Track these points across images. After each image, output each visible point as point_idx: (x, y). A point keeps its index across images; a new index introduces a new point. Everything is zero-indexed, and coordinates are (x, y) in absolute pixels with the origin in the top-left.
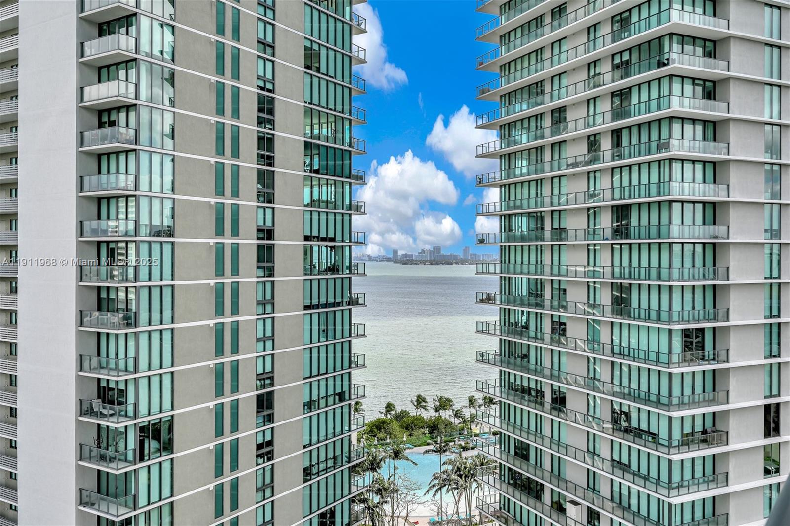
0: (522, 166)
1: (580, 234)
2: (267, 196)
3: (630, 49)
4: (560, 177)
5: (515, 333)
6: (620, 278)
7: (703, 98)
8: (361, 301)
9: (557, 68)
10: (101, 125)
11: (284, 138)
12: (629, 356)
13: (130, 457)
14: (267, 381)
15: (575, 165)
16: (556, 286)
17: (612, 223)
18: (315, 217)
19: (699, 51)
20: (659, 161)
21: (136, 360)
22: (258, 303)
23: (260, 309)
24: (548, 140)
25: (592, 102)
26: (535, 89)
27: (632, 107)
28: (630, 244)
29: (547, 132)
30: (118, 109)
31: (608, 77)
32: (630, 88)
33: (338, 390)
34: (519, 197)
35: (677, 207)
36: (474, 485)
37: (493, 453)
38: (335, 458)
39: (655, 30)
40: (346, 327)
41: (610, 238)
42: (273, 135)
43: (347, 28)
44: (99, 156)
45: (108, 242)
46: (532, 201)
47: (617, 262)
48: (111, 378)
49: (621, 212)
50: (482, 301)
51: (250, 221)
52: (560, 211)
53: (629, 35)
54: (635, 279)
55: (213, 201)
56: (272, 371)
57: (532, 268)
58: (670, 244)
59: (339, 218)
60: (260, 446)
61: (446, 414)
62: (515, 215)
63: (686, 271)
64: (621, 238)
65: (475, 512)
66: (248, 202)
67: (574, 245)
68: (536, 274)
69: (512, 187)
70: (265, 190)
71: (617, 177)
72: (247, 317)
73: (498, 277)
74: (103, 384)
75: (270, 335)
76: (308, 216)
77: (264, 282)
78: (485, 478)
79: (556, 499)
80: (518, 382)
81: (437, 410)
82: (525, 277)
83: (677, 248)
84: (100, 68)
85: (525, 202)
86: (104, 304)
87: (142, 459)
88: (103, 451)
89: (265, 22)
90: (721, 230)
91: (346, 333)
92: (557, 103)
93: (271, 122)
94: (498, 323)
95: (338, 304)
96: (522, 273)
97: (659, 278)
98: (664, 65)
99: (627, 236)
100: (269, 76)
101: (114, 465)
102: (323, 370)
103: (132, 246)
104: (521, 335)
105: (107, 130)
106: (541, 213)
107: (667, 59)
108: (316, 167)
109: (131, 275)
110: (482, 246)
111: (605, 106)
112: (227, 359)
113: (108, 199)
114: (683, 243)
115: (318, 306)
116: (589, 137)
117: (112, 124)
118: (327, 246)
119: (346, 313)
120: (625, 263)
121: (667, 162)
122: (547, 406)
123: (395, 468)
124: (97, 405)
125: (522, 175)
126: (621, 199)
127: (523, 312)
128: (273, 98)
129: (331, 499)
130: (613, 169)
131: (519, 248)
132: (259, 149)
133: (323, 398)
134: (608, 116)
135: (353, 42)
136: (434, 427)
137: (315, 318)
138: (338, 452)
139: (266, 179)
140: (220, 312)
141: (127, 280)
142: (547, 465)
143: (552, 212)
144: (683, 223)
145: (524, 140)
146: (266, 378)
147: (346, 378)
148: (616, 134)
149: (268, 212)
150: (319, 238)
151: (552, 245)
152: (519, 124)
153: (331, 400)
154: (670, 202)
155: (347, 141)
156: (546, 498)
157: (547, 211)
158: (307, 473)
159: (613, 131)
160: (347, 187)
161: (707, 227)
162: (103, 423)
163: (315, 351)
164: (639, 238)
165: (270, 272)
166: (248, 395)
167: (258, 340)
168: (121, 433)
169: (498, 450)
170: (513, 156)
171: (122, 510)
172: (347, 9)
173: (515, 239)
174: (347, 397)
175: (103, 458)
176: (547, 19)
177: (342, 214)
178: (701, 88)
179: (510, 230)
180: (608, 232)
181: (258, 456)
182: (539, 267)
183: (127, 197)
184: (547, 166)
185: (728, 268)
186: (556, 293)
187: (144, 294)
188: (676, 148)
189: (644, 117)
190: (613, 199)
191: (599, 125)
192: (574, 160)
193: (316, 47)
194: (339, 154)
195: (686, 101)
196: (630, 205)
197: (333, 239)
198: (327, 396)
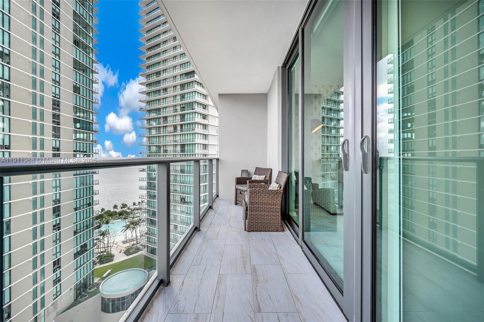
0: (154, 132)
2: (56, 136)
3: (185, 104)
4: (166, 136)
5: (152, 180)
7: (203, 119)
8: (97, 173)
9: (165, 105)
11: (64, 116)
12: (185, 183)
15: (170, 133)
17: (180, 148)
18: (78, 144)
19: (202, 107)
23: (54, 177)
24: (162, 125)
25: (175, 116)
26: (158, 110)
27: (186, 119)
28: (185, 154)
29: (162, 123)
31: (179, 110)
32: (185, 114)
33: (88, 203)
34: (153, 141)
35: (197, 145)
36: (138, 226)
37: (145, 216)
38: (87, 226)
39: (191, 100)
40: (91, 181)
42: (59, 114)
43: (91, 81)
46: (157, 142)
49: (183, 146)
50: (141, 171)
51: (49, 145)
52: (166, 145)
53: (185, 100)
54: (186, 163)
55: (31, 136)
56: (60, 199)
58: (195, 154)
59: (88, 145)
60: (54, 226)
61: (125, 209)
62: (152, 146)
64: (183, 153)
66: (48, 138)
67: (170, 154)
69: (151, 138)
70: (56, 134)
71: (182, 136)
72: (48, 179)
75: (59, 185)
76: (75, 144)
78: (142, 224)
80: (153, 194)
81: (122, 208)
85: (155, 142)
89: (56, 73)
90: (207, 151)
91: (91, 184)
92: (165, 115)
93: (59, 110)
94: (146, 178)
95: (88, 174)
99: (184, 152)
100: (57, 92)
104: (154, 180)
106: (160, 145)
107: (194, 108)
108: (78, 127)
111: (178, 118)
112: (38, 196)
114: (198, 154)
115: (79, 175)
116: (174, 125)
118: (83, 154)
119: (91, 177)
121: (194, 134)
123: (108, 227)
125: (154, 134)
127: (154, 173)
128: (60, 101)
129: (85, 240)
130: (180, 134)
131: (153, 155)
132: (53, 118)
133: (81, 206)
134: (179, 120)
135: (93, 86)
136: (121, 214)
137: (78, 179)
138: (88, 223)
139: (56, 130)
140: (35, 178)
143: (163, 145)
144: (198, 149)
145: (154, 124)
146: (57, 201)
147: (91, 199)
148: (181, 126)
149: (58, 141)
150: (80, 151)
151: (163, 155)
152: (153, 120)
153: (85, 206)
154: (195, 144)
155: (91, 119)
157: (162, 145)
158: (75, 233)
159: (180, 125)
160: (91, 135)
161: (204, 150)
163: (78, 190)
164: (187, 153)
166: (49, 208)
167: (53, 187)
169: (146, 215)
170: (151, 129)
172: (91, 74)
173: (152, 153)
174: (92, 204)
176: (162, 91)
177: (89, 144)
178: (202, 116)
179: (150, 150)
180: (179, 151)
181: (53, 230)
184: (162, 132)
188: (196, 130)
189: (188, 122)
190: (181, 142)
191: (177, 122)
192: (170, 131)
193: (78, 86)
194: (88, 123)
195: (199, 119)
196: (185, 144)
197: (86, 152)
198: (83, 205)
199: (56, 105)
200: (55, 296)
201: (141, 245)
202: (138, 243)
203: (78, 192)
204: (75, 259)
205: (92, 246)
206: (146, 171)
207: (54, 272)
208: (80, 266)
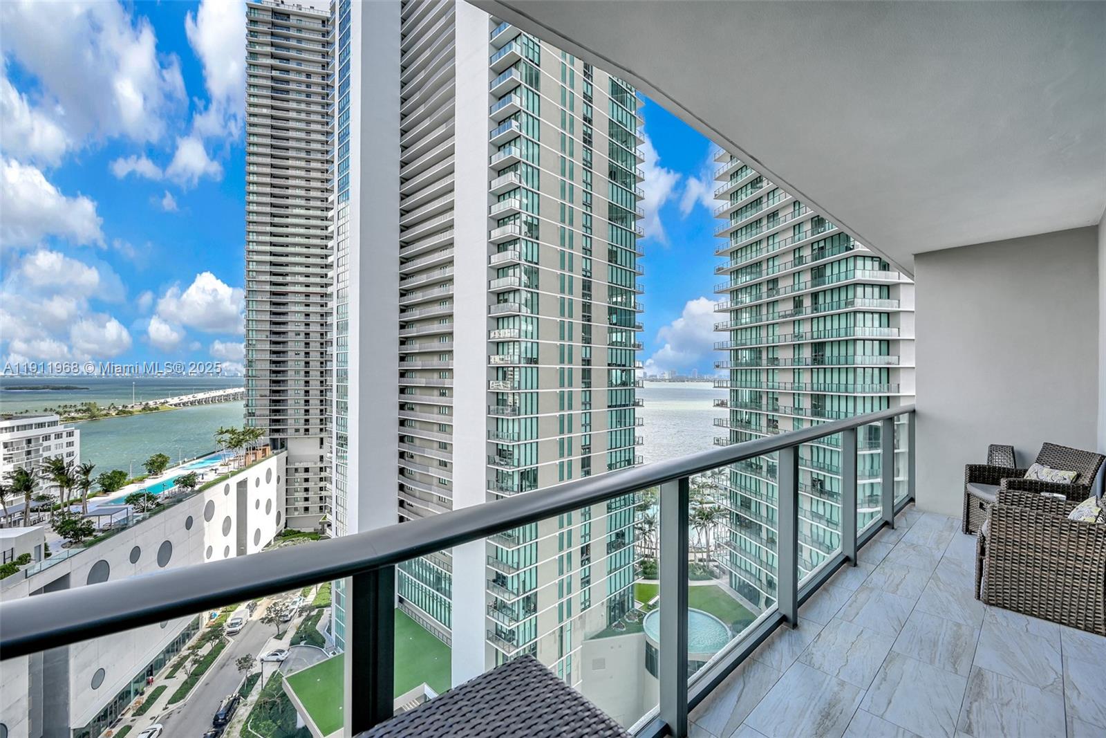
0: (745, 318)
1: (789, 362)
2: (587, 340)
3: (825, 239)
4: (773, 324)
5: (741, 427)
6: (818, 391)
7: (880, 270)
8: (641, 403)
9: (771, 253)
10: (499, 302)
11: (597, 304)
13: (516, 489)
14: (587, 450)
15: (785, 316)
16: (771, 396)
17: (812, 354)
18: (614, 351)
20: (847, 313)
21: (519, 434)
22: (583, 403)
23: (583, 407)
24: (765, 300)
25: (797, 275)
26: (756, 267)
27: (827, 278)
28: (825, 369)
29: (765, 295)
30: (509, 292)
31: (809, 259)
32: (825, 265)
33: (627, 458)
34: (744, 338)
35: (860, 344)
36: (711, 525)
37: (726, 503)
40: (632, 421)
41: (810, 364)
42: (591, 303)
43: (633, 235)
44: (498, 319)
45: (503, 368)
46: (754, 341)
47: (815, 381)
48: (504, 443)
49: (818, 347)
50: (718, 405)
51: (579, 355)
52: (773, 347)
53: (825, 230)
54: (828, 391)
55: (558, 343)
56: (590, 445)
57: (754, 384)
58: (855, 368)
59: (628, 352)
62: (741, 349)
63: (867, 387)
64: (818, 364)
65: (712, 541)
66: (578, 344)
67: (784, 369)
68: (756, 388)
69: (739, 332)
70: (587, 336)
71: (815, 321)
72: (577, 412)
73: (729, 390)
74: (500, 447)
75: (589, 423)
76: (610, 351)
77: (585, 391)
78: (720, 520)
79: (770, 536)
82: (747, 390)
83: (860, 371)
84: (498, 269)
85: (748, 342)
86: (501, 402)
87: (521, 490)
88: (499, 485)
89: (586, 237)
90: (893, 359)
91: (632, 423)
92: (771, 276)
93: (590, 296)
94: (729, 420)
95: (627, 405)
96: (746, 387)
97: (846, 391)
98: (851, 249)
99: (823, 363)
100: (588, 268)
101: (508, 493)
102: (618, 446)
103: (516, 369)
104: (746, 428)
105: (501, 305)
106: (759, 347)
107: (853, 246)
108: (614, 321)
109: (516, 385)
110: (717, 370)
111: (807, 278)
112: (566, 436)
113: (503, 343)
114: (864, 368)
115: (616, 406)
116: (794, 298)
117: (506, 301)
118: (620, 370)
119: (632, 411)
120: (821, 381)
121: (852, 313)
122: (764, 473)
124: (497, 459)
125: (746, 323)
126: (818, 338)
127: (746, 412)
128: (591, 281)
129: (622, 525)
130: (812, 319)
131: (744, 371)
132: (583, 312)
133: (618, 462)
134: (809, 284)
135: (637, 244)
137: (614, 413)
139: (587, 330)
140: (562, 408)
141: (514, 389)
142: (764, 513)
143: (768, 347)
144: (864, 354)
145: (746, 299)
146: (587, 448)
147: (632, 451)
148: (815, 296)
149: (588, 349)
150: (616, 365)
151: (768, 369)
152: (744, 290)
153: (623, 464)
154: (855, 340)
155: (633, 305)
156: (764, 535)
157: (764, 347)
158: (609, 506)
159: (812, 294)
160: (632, 333)
161: (882, 357)
162: (500, 468)
163: (614, 434)
164: (832, 364)
165: (588, 385)
166: (577, 458)
167: (582, 425)
168: (511, 475)
169: (729, 502)
170: (739, 311)
172: (633, 223)
173: (741, 365)
174: (632, 463)
175: (500, 488)
176: (764, 221)
177: (630, 350)
178: (877, 263)
179: (737, 359)
180: (809, 361)
182: (758, 383)
183: (514, 342)
184: (764, 318)
185: (899, 385)
186: (770, 401)
187: (523, 396)
188: (859, 304)
189: (835, 284)
190: (812, 338)
191: (802, 290)
192: (783, 313)
193: (615, 249)
194: (628, 313)
195: (867, 273)
196: (825, 342)
197: (624, 366)
198: (621, 461)
199: (587, 286)
200: (583, 606)
201: (717, 567)
202: (710, 561)
203: (614, 437)
204: (608, 553)
205: (631, 539)
206: (729, 406)
207: (582, 566)
208: (616, 569)
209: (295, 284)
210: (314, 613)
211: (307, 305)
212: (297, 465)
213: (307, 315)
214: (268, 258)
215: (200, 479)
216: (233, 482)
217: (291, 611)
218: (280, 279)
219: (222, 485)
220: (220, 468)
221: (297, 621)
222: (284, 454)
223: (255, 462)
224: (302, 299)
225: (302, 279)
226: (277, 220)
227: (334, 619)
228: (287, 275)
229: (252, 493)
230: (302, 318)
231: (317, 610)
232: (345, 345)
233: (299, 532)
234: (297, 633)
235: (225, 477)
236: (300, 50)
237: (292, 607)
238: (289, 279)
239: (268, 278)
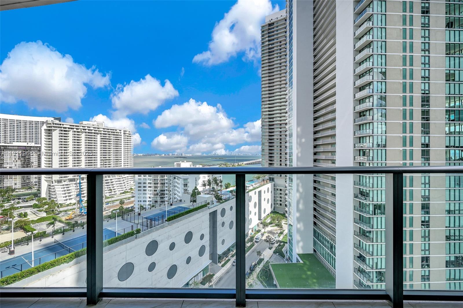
2: (426, 132)
10: (360, 116)
11: (435, 110)
13: (371, 213)
18: (452, 138)
21: (373, 184)
30: (366, 111)
42: (429, 109)
44: (360, 125)
45: (363, 150)
48: (364, 189)
51: (418, 141)
55: (401, 135)
56: (429, 196)
60: (423, 222)
66: (417, 135)
70: (425, 130)
72: (417, 175)
74: (361, 190)
75: (428, 182)
76: (448, 138)
77: (425, 163)
84: (360, 100)
87: (375, 214)
88: (361, 209)
89: (425, 70)
93: (429, 105)
100: (427, 88)
101: (366, 214)
102: (457, 199)
103: (371, 151)
105: (362, 118)
108: (453, 119)
109: (371, 159)
112: (408, 189)
113: (363, 137)
117: (364, 115)
118: (459, 150)
124: (360, 196)
128: (429, 96)
132: (422, 115)
133: (457, 210)
137: (452, 178)
139: (426, 126)
141: (369, 160)
146: (426, 198)
149: (427, 137)
150: (454, 147)
158: (448, 238)
162: (362, 201)
163: (452, 191)
165: (428, 159)
166: (417, 202)
167: (422, 184)
168: (368, 205)
171: (368, 228)
175: (361, 211)
181: (422, 225)
183: (369, 136)
187: (376, 165)
193: (452, 72)
199: (426, 100)
203: (452, 194)
204: (446, 267)
207: (422, 268)
208: (455, 280)
209: (276, 121)
210: (282, 244)
211: (281, 128)
212: (278, 188)
213: (281, 132)
214: (268, 113)
215: (248, 188)
216: (257, 190)
217: (274, 240)
218: (272, 120)
219: (254, 191)
220: (254, 185)
221: (276, 245)
222: (273, 183)
223: (264, 184)
224: (279, 126)
225: (279, 119)
226: (271, 99)
227: (288, 249)
228: (274, 118)
229: (263, 196)
230: (279, 133)
231: (283, 243)
232: (291, 143)
233: (278, 213)
234: (276, 249)
235: (255, 189)
236: (277, 34)
237: (274, 239)
238: (274, 119)
239: (268, 120)
